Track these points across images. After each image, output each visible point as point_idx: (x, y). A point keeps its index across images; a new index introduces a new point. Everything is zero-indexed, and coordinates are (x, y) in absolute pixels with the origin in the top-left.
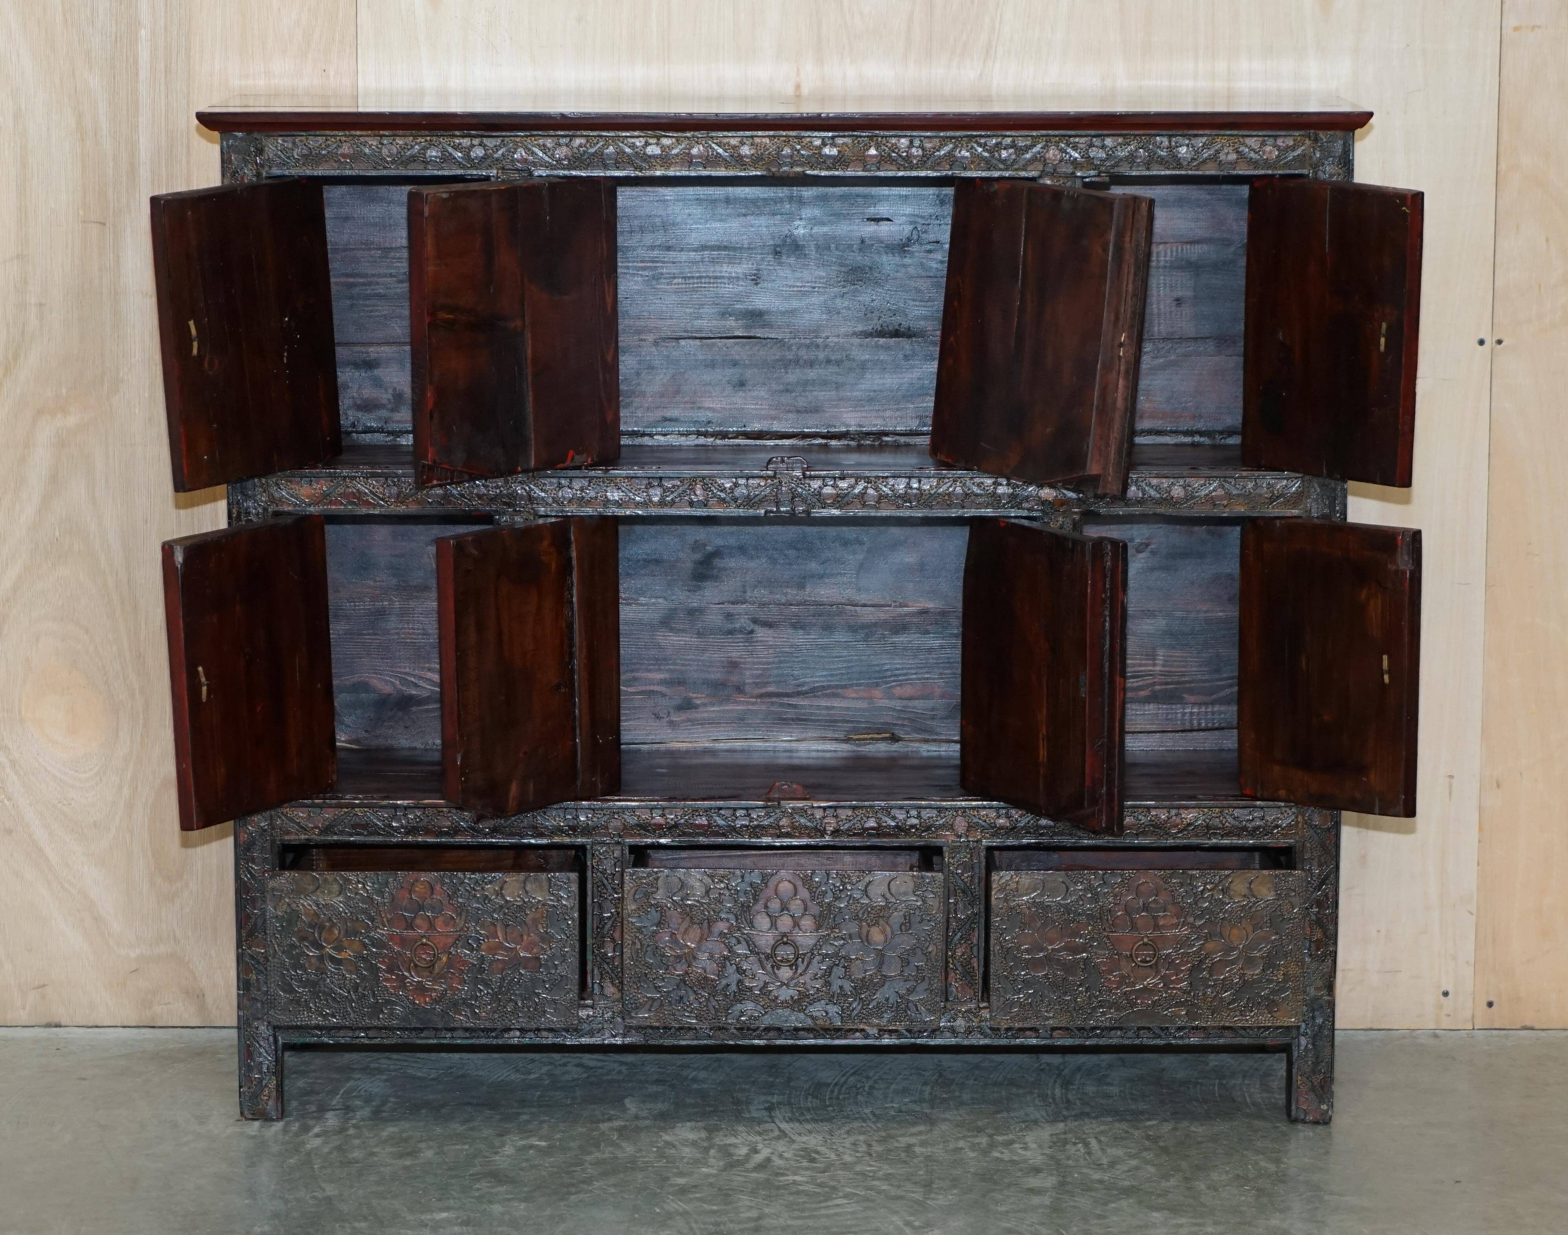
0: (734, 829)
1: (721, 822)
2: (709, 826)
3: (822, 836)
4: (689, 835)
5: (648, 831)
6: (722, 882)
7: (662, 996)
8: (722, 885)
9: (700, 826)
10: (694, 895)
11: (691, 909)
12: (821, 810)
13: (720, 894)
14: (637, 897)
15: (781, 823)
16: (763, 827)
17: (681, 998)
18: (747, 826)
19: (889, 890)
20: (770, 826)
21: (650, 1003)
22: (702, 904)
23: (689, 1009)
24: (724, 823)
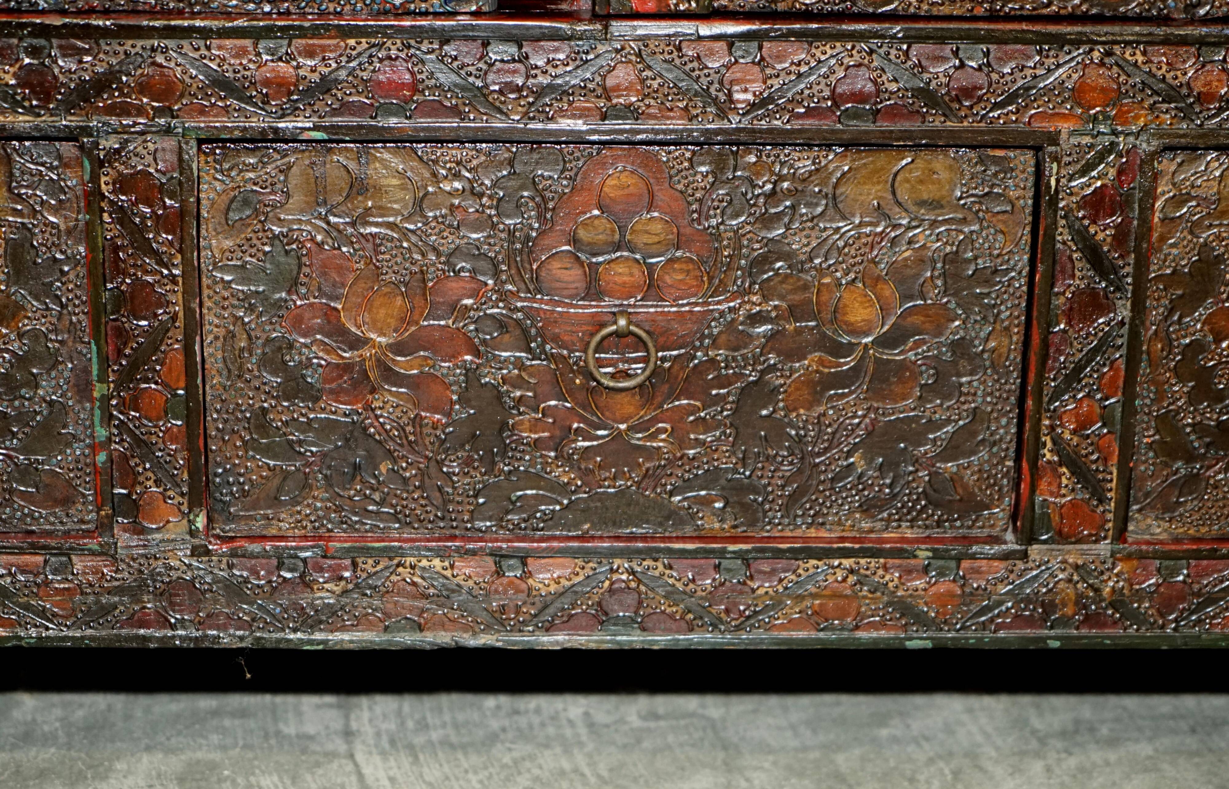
0: (482, 93)
1: (446, 78)
2: (415, 87)
3: (722, 114)
4: (360, 109)
5: (249, 100)
6: (457, 176)
7: (308, 464)
8: (457, 185)
9: (394, 87)
10: (383, 211)
11: (376, 246)
12: (722, 45)
13: (452, 208)
14: (234, 216)
15: (610, 82)
16: (564, 93)
17: (356, 468)
18: (519, 89)
19: (894, 193)
20: (583, 89)
21: (276, 482)
22: (405, 234)
23: (377, 496)
24: (454, 78)
